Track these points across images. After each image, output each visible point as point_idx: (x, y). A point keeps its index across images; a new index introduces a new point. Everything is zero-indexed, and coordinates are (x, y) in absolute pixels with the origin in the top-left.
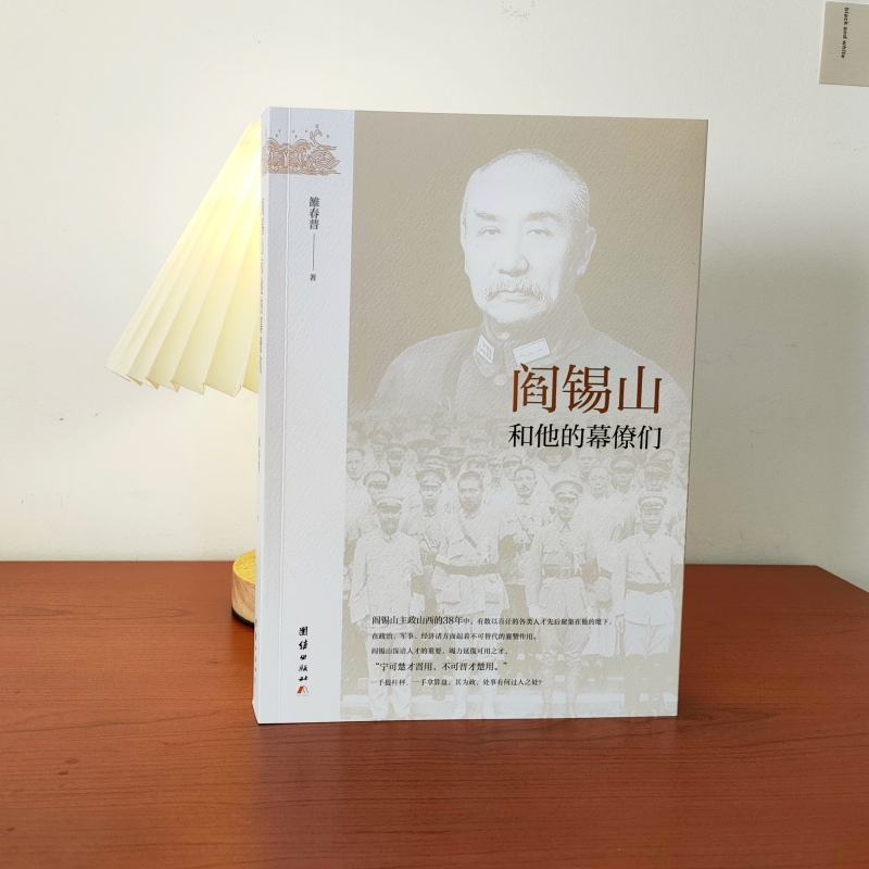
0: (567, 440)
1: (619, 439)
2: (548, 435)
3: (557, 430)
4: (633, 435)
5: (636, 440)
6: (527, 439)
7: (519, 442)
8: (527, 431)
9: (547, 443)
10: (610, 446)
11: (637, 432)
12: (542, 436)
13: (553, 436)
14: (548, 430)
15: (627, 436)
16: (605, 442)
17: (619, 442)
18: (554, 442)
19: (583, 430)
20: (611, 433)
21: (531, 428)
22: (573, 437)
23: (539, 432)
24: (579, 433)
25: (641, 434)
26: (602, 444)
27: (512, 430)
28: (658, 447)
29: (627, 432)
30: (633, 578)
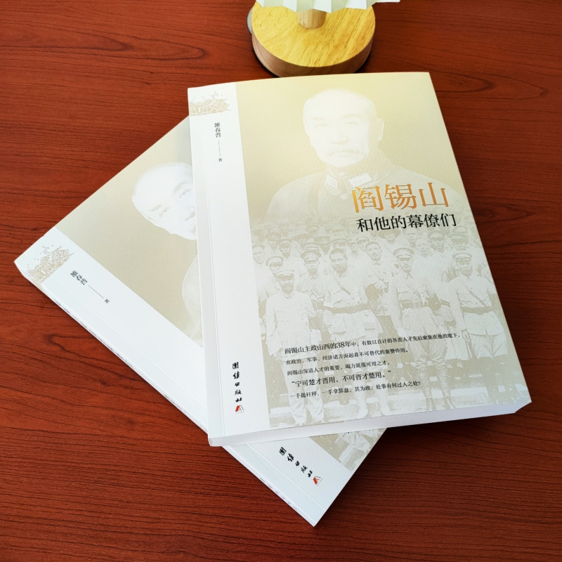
0: (395, 225)
1: (429, 222)
2: (382, 223)
3: (387, 220)
4: (437, 219)
5: (440, 222)
6: (369, 226)
7: (364, 229)
8: (368, 223)
9: (383, 227)
10: (424, 226)
11: (439, 217)
12: (379, 224)
13: (386, 223)
14: (382, 220)
15: (433, 220)
16: (420, 224)
17: (429, 224)
18: (387, 227)
19: (404, 219)
20: (422, 219)
21: (371, 220)
22: (399, 223)
23: (376, 222)
24: (402, 221)
25: (442, 218)
26: (418, 225)
27: (359, 222)
28: (455, 225)
29: (432, 217)
30: (465, 305)
